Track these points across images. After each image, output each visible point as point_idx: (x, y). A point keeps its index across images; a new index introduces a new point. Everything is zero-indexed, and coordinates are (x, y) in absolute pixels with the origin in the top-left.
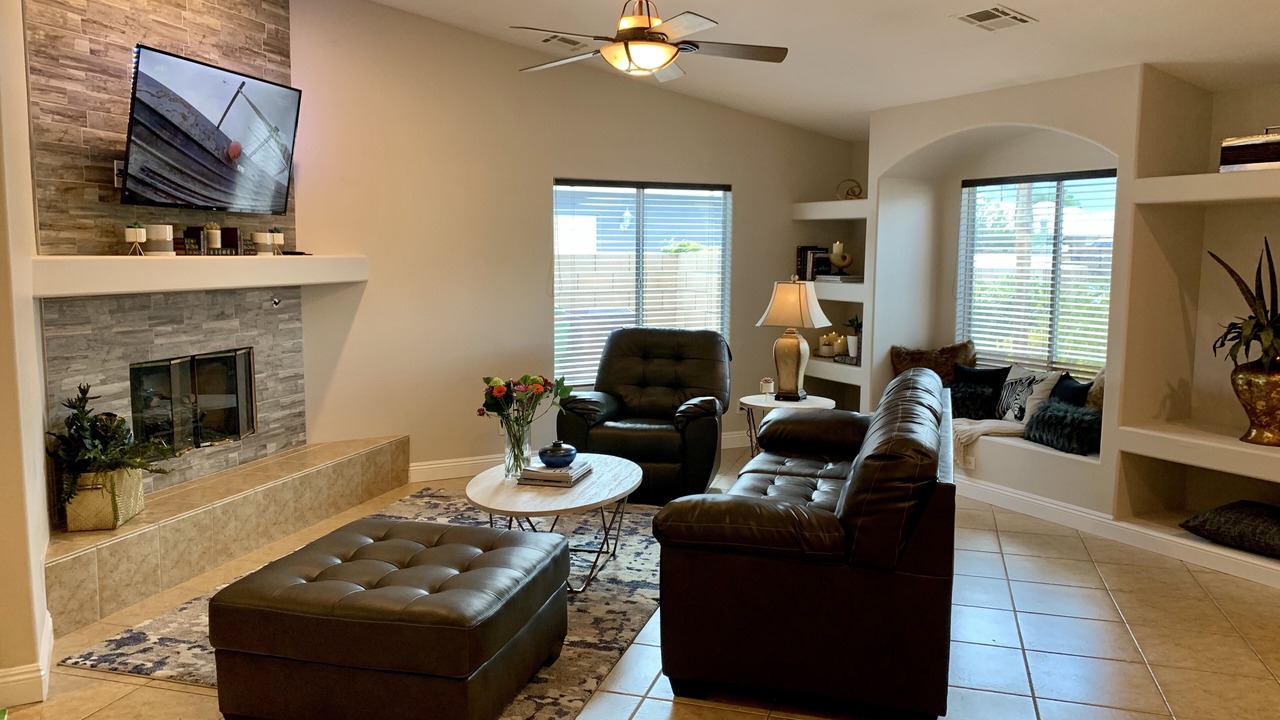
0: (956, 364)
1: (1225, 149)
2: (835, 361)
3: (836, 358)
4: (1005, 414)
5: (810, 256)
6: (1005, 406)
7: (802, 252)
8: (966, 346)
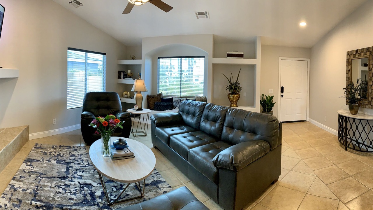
0: (161, 98)
1: (227, 54)
2: (131, 99)
3: (132, 98)
4: (175, 108)
5: (122, 73)
6: (175, 106)
7: (120, 72)
8: (161, 94)
